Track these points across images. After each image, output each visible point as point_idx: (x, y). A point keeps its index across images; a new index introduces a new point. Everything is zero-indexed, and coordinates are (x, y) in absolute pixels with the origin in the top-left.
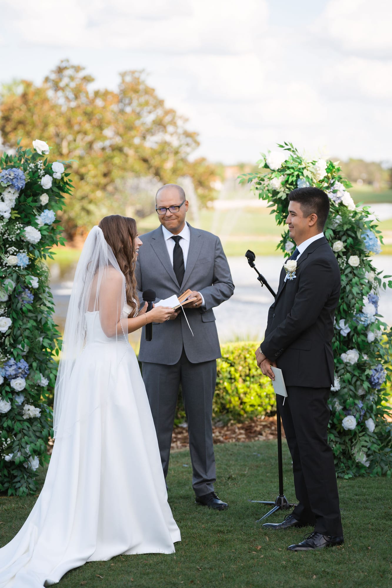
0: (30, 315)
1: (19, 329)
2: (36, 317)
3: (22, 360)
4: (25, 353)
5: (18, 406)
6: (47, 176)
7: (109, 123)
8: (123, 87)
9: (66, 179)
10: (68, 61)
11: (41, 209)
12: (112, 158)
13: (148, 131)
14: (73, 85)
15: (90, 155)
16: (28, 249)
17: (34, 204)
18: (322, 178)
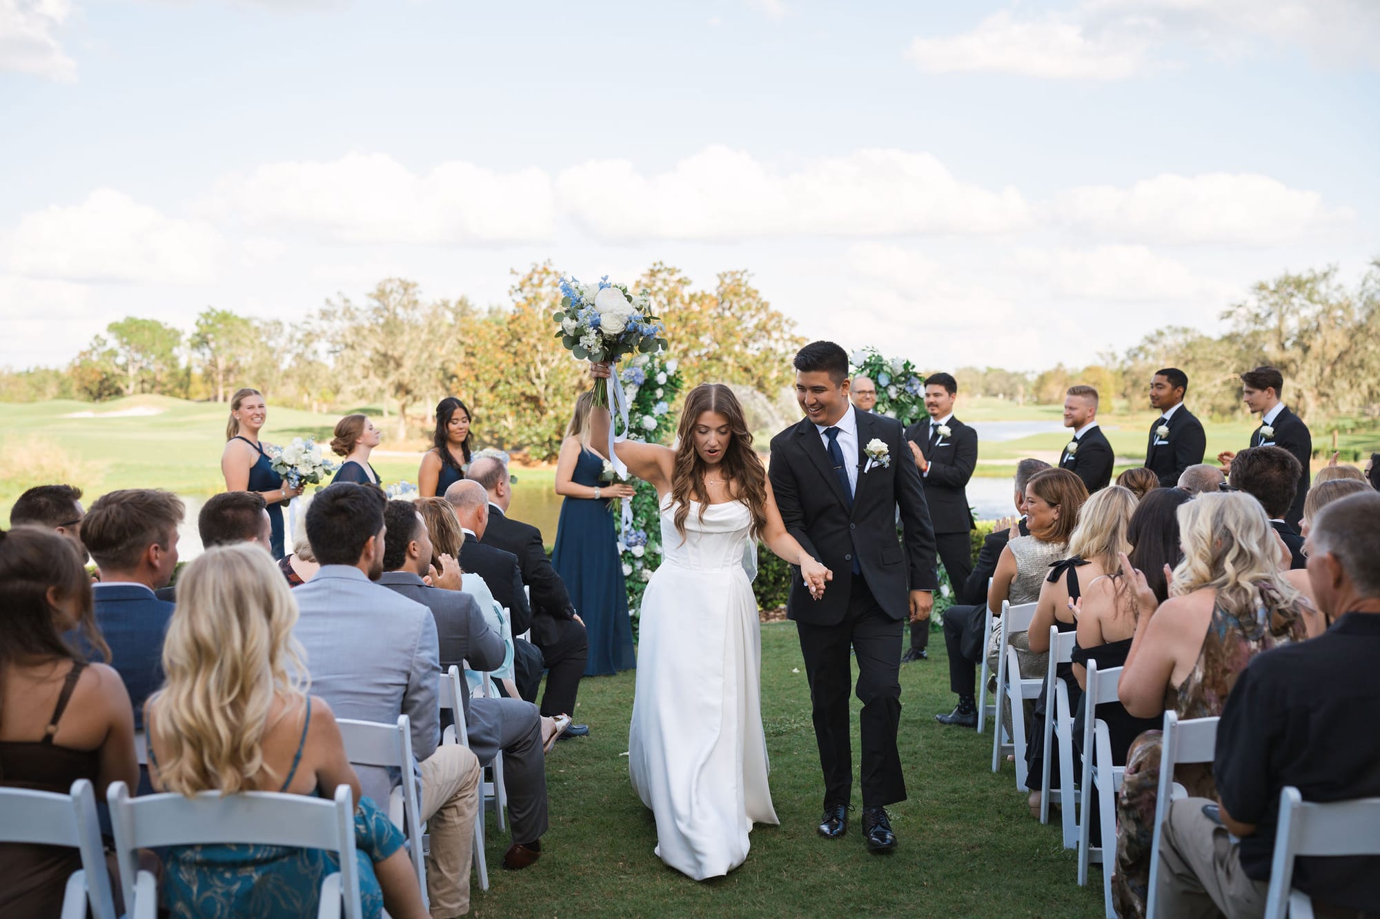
0: (647, 492)
1: (638, 504)
2: (652, 494)
3: (641, 530)
4: (643, 525)
5: (638, 570)
6: (662, 373)
7: (706, 329)
8: (721, 289)
9: (677, 376)
10: (661, 263)
11: (656, 401)
12: (709, 367)
13: (750, 337)
14: (666, 289)
15: (683, 364)
16: (646, 435)
17: (651, 397)
18: (899, 373)
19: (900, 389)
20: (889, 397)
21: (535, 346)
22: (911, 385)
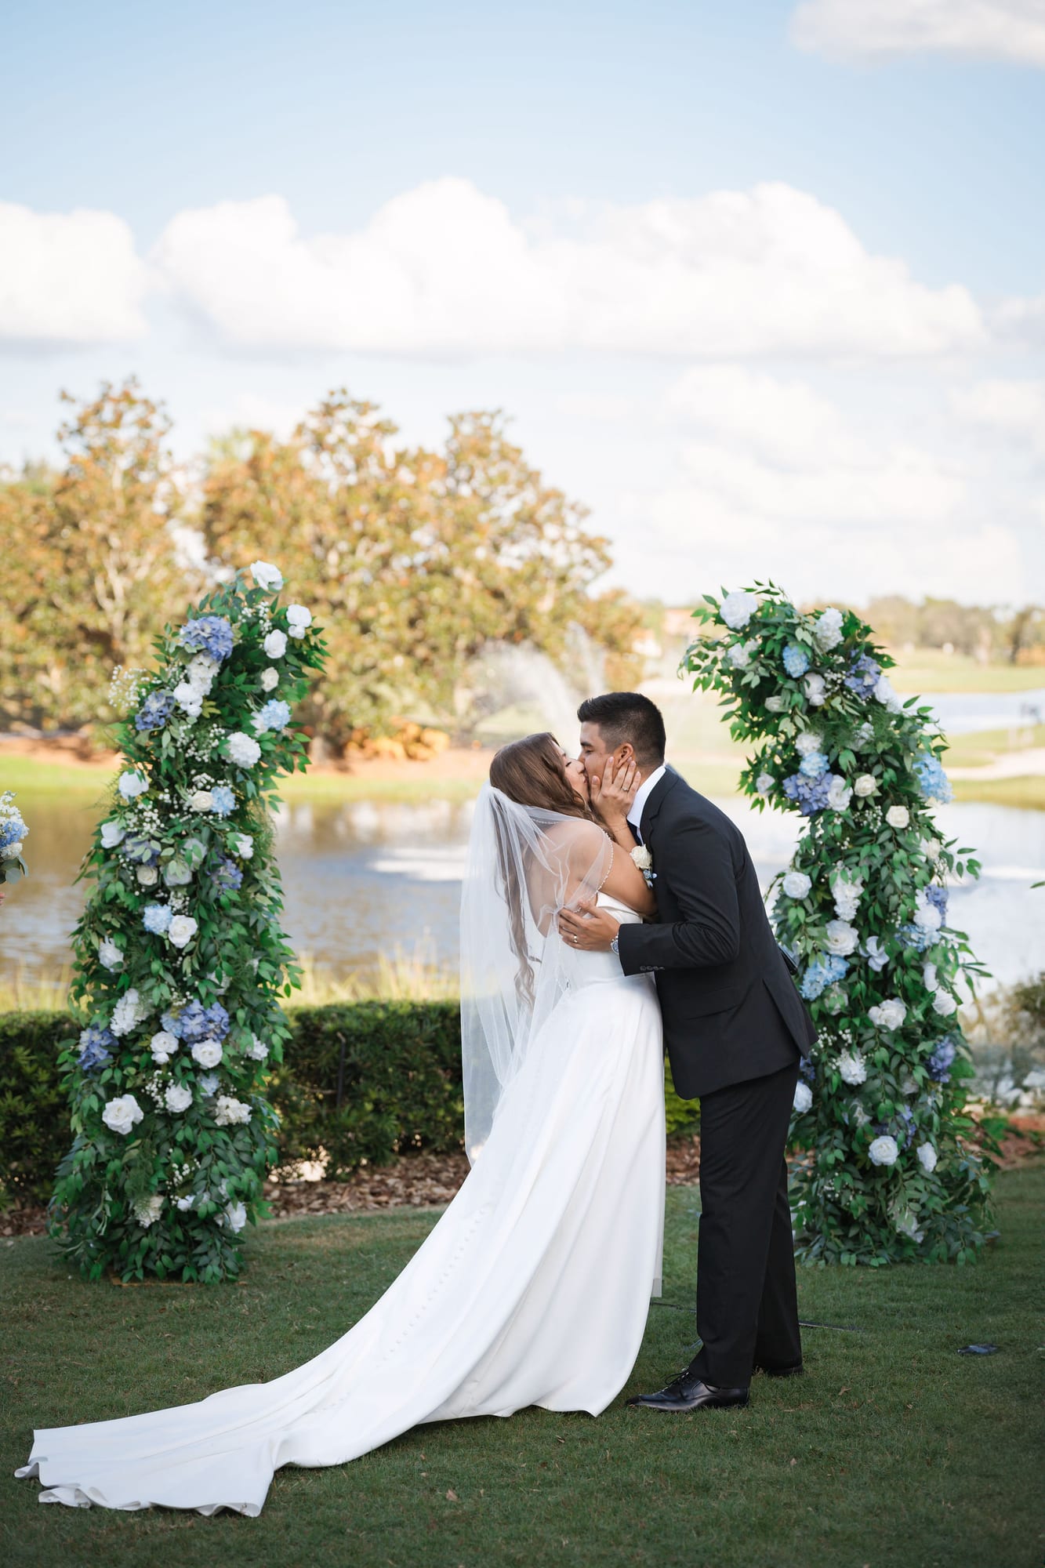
0: (235, 912)
1: (211, 941)
2: (247, 917)
3: (216, 1005)
4: (222, 991)
5: (206, 1099)
6: (277, 632)
7: (424, 518)
8: (454, 445)
9: (313, 640)
10: (344, 392)
11: (262, 698)
12: (427, 588)
13: (505, 534)
14: (352, 440)
15: (382, 581)
16: (234, 778)
17: (248, 688)
18: (833, 645)
19: (834, 682)
20: (807, 700)
21: (105, 539)
22: (859, 675)
